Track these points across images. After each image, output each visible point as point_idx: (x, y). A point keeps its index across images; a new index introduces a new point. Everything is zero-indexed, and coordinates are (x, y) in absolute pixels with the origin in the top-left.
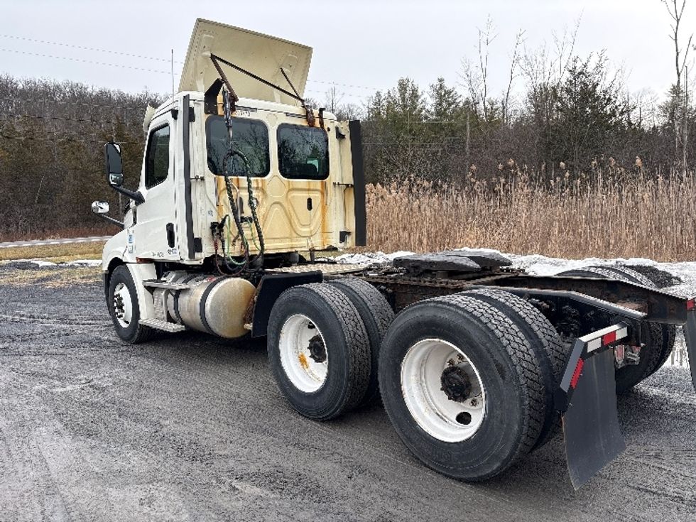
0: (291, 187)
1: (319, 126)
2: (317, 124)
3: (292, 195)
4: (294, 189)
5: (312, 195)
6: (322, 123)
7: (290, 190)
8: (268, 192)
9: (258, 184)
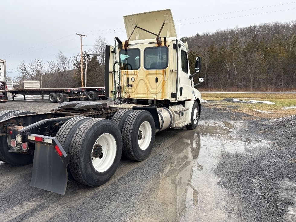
0: (148, 73)
1: (164, 45)
2: (163, 44)
3: (149, 76)
4: (149, 74)
5: (158, 76)
6: (165, 44)
7: (147, 75)
8: (138, 76)
9: (134, 73)
